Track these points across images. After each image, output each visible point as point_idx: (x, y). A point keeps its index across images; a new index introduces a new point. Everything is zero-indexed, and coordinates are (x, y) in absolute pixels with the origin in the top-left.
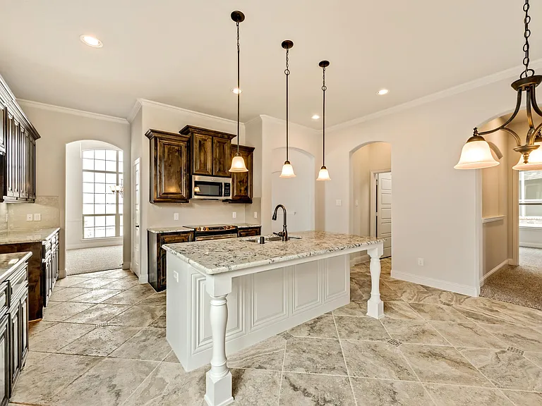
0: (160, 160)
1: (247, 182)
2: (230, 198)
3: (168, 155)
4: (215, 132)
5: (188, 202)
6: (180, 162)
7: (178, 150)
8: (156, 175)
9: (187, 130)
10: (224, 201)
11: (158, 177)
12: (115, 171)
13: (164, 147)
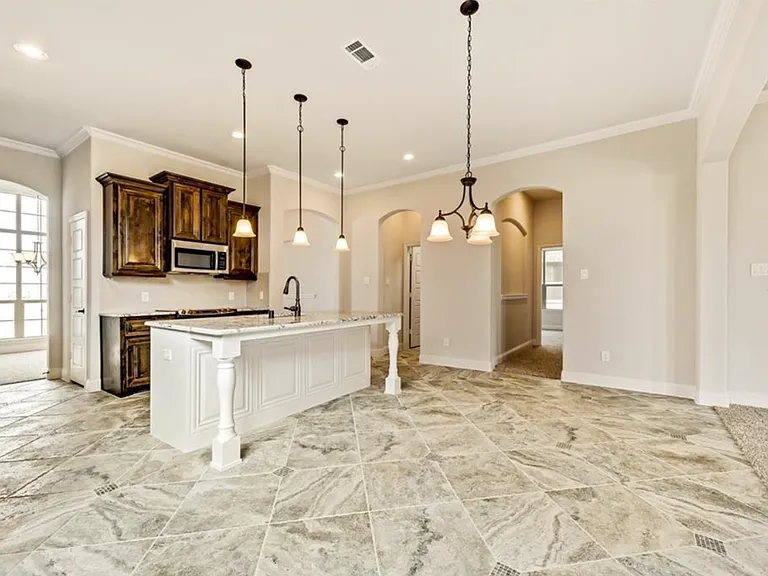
0: (122, 216)
1: (249, 251)
2: (227, 272)
3: (135, 210)
4: (205, 183)
5: (165, 276)
6: (153, 221)
7: (150, 205)
8: (116, 238)
9: (161, 177)
10: (216, 277)
11: (119, 240)
12: (14, 228)
13: (129, 200)
